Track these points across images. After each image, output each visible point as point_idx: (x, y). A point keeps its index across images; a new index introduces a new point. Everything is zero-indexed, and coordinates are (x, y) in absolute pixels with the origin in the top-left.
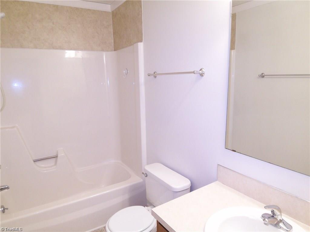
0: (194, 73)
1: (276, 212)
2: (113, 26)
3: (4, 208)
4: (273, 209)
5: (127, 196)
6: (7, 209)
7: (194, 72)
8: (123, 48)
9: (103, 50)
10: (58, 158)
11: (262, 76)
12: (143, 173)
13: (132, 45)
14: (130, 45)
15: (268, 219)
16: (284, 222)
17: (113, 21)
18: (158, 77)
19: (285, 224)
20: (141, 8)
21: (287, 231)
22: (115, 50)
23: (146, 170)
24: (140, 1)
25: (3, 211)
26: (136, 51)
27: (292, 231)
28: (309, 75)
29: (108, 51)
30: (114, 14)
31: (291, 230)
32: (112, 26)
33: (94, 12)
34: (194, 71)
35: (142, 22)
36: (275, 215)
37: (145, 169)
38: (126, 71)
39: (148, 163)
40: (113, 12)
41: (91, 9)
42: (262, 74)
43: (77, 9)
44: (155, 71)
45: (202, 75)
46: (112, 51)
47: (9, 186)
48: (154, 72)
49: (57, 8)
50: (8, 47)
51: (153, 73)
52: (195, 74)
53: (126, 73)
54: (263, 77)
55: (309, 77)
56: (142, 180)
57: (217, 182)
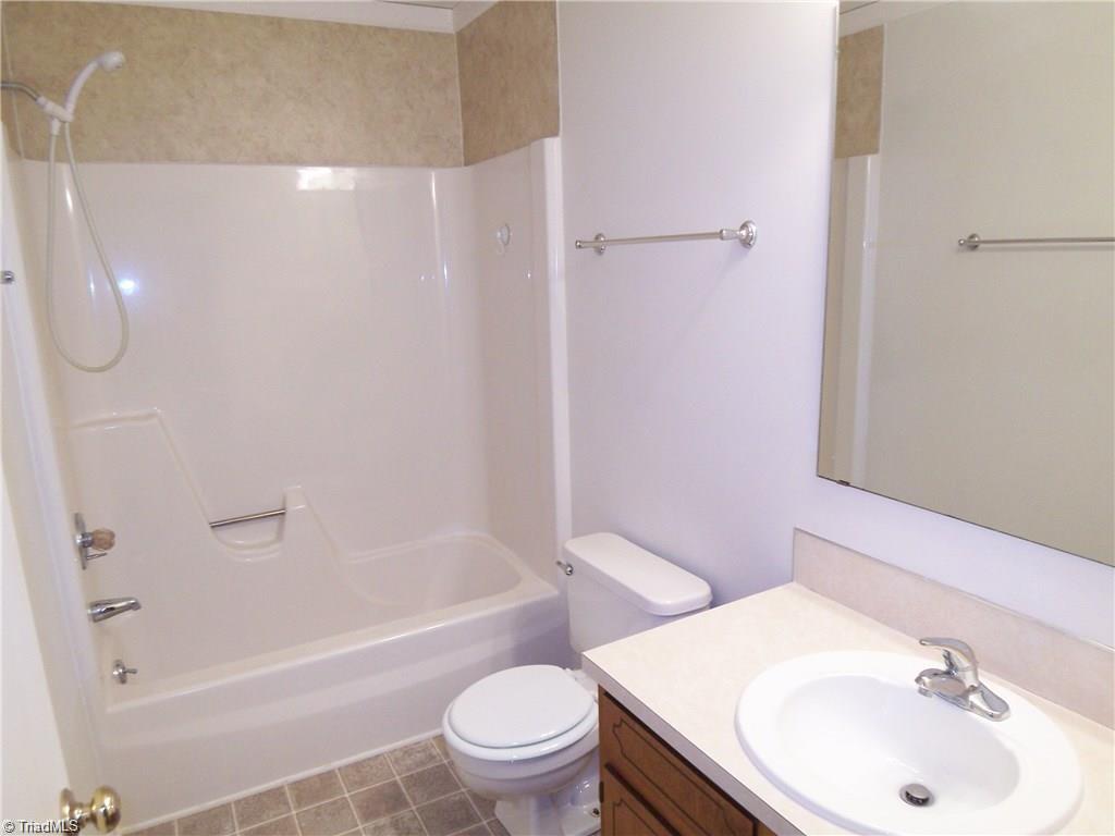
0: (722, 238)
1: (961, 661)
2: (461, 80)
3: (124, 668)
4: (949, 650)
5: (506, 642)
6: (134, 672)
7: (720, 235)
8: (494, 154)
9: (428, 164)
10: (287, 515)
11: (972, 245)
12: (559, 563)
13: (525, 145)
14: (518, 147)
15: (929, 678)
16: (986, 693)
17: (461, 66)
18: (609, 251)
19: (988, 697)
20: (555, 23)
21: (992, 716)
22: (467, 164)
23: (571, 555)
24: (551, 3)
25: (122, 679)
26: (538, 167)
27: (1006, 718)
28: (1112, 240)
29: (443, 166)
30: (468, 40)
31: (1006, 715)
32: (457, 80)
33: (398, 36)
34: (721, 231)
35: (557, 71)
36: (956, 670)
37: (566, 552)
38: (505, 231)
39: (576, 535)
40: (460, 34)
41: (389, 26)
42: (972, 237)
43: (343, 27)
44: (600, 232)
45: (747, 243)
46: (456, 165)
47: (141, 601)
48: (596, 234)
49: (278, 27)
50: (130, 161)
51: (592, 238)
52: (725, 242)
53: (505, 237)
54: (975, 247)
55: (1112, 248)
56: (556, 593)
57: (794, 585)
